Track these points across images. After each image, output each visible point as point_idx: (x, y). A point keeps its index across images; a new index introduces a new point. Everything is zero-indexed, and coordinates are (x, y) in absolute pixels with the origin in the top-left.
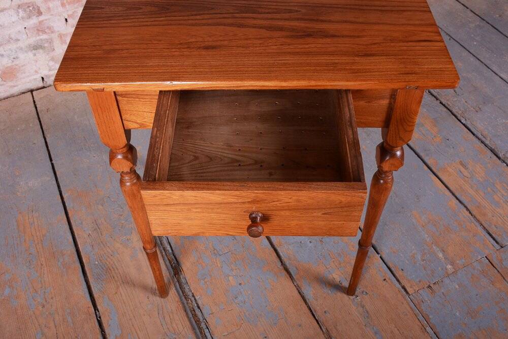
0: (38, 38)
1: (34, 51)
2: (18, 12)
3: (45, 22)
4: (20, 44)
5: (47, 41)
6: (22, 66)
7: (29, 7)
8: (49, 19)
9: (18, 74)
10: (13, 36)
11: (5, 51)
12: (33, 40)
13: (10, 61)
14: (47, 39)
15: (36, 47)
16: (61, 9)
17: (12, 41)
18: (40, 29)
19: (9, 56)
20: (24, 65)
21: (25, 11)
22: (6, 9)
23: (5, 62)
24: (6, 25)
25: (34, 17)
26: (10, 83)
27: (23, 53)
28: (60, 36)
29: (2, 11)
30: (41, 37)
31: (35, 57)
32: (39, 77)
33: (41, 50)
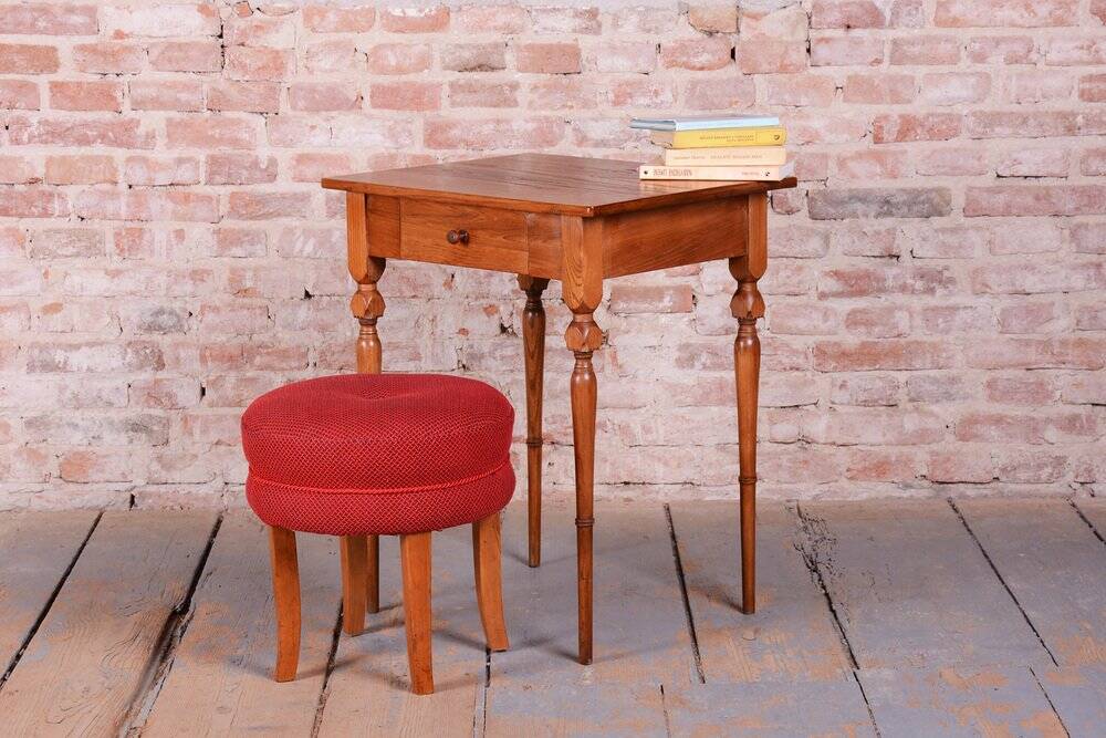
0: (146, 411)
1: (131, 433)
2: (126, 353)
3: (165, 382)
4: (113, 414)
5: (159, 420)
6: (105, 456)
7: (145, 348)
8: (173, 380)
9: (90, 471)
10: (104, 395)
11: (82, 419)
12: (135, 412)
13: (85, 442)
14: (160, 418)
15: (136, 427)
16: (197, 366)
17: (100, 404)
18: (154, 395)
19: (86, 431)
20: (107, 456)
21: (137, 352)
22: (107, 343)
23: (77, 439)
24: (100, 370)
25: (149, 369)
26: (72, 487)
27: (112, 431)
28: (185, 420)
29: (101, 344)
30: (151, 411)
31: (131, 446)
32: (126, 491)
33: (144, 435)
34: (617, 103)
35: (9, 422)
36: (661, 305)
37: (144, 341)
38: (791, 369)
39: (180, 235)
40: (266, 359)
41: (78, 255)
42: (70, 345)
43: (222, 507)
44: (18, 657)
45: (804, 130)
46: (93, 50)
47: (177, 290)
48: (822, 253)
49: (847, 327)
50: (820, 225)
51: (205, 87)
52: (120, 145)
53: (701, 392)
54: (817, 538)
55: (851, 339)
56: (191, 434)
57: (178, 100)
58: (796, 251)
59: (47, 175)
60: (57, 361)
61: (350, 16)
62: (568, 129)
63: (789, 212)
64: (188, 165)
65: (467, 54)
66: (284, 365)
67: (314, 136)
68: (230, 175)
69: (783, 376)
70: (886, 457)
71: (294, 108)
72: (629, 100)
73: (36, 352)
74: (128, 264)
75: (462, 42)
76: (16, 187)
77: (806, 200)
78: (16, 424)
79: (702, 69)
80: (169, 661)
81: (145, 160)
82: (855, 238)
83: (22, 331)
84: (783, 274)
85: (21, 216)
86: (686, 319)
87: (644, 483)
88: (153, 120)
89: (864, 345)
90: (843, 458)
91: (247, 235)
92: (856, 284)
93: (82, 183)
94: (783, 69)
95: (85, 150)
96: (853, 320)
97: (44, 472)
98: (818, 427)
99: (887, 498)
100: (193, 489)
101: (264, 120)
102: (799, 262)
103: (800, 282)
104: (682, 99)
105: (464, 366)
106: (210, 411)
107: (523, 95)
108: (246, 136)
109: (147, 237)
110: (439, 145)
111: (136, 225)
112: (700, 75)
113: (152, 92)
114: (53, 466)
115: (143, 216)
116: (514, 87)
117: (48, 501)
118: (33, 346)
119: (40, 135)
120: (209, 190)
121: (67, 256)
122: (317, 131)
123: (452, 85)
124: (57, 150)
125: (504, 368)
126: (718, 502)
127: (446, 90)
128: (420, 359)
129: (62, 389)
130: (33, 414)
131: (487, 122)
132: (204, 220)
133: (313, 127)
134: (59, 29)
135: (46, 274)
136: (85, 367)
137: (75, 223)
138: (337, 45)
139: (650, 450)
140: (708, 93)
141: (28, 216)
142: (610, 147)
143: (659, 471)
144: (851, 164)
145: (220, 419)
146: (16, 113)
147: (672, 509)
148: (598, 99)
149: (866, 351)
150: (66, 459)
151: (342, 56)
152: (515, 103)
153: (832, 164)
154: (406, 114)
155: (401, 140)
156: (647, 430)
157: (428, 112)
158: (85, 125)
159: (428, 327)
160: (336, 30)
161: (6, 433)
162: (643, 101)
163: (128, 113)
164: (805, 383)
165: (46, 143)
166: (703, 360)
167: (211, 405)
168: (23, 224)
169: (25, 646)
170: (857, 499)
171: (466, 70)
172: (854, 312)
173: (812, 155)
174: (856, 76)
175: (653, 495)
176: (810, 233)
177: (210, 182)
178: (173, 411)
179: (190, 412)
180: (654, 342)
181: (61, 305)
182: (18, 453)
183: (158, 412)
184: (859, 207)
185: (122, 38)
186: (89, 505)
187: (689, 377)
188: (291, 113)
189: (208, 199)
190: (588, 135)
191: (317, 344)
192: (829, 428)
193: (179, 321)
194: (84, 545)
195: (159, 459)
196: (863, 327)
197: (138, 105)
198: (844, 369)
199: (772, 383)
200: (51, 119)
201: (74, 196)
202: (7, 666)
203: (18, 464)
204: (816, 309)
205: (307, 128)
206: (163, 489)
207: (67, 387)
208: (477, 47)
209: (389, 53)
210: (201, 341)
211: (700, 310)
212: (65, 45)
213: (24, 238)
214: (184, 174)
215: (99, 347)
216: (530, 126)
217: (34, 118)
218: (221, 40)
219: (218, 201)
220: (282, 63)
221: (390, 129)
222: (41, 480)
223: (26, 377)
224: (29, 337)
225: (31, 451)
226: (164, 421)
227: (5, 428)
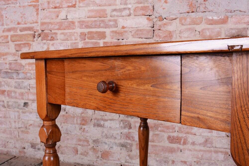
0: (126, 141)
1: (121, 147)
2: (120, 123)
3: (131, 133)
7: (126, 122)
8: (134, 132)
9: (110, 157)
10: (114, 135)
11: (108, 141)
12: (123, 141)
13: (108, 148)
14: (130, 143)
15: (123, 146)
17: (113, 137)
18: (128, 136)
19: (109, 145)
20: (114, 153)
21: (124, 123)
22: (115, 120)
23: (106, 147)
24: (113, 128)
25: (127, 129)
26: (105, 160)
27: (116, 146)
28: (137, 144)
30: (127, 141)
31: (121, 151)
32: (119, 163)
33: (125, 148)
35: (89, 140)
37: (126, 120)
40: (162, 129)
42: (105, 120)
46: (116, 32)
60: (101, 124)
61: (194, 19)
65: (234, 31)
66: (168, 131)
73: (96, 121)
75: (232, 27)
78: (91, 142)
83: (93, 115)
97: (97, 156)
105: (227, 136)
114: (99, 154)
117: (98, 164)
118: (95, 119)
128: (212, 133)
129: (103, 132)
130: (95, 139)
134: (107, 26)
136: (109, 127)
138: (190, 29)
150: (103, 152)
151: (191, 33)
160: (190, 24)
161: (88, 143)
178: (133, 142)
182: (90, 149)
183: (129, 141)
185: (124, 28)
195: (129, 156)
203: (90, 152)
206: (130, 164)
208: (238, 29)
209: (207, 31)
212: (108, 31)
215: (113, 121)
218: (153, 28)
220: (172, 35)
222: (96, 158)
223: (93, 128)
224: (94, 117)
225: (94, 149)
226: (131, 145)
227: (88, 141)
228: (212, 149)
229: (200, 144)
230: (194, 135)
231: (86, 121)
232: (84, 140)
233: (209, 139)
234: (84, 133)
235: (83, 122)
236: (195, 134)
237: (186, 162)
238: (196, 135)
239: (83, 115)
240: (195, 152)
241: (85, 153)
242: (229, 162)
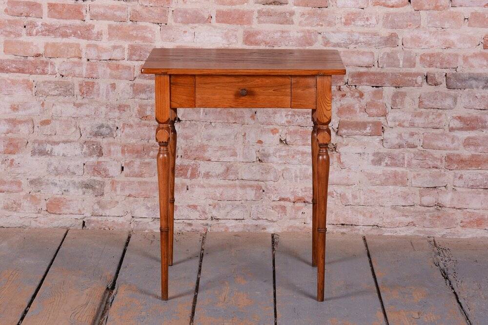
0: (93, 178)
1: (84, 189)
2: (83, 147)
3: (103, 163)
5: (99, 183)
6: (69, 201)
7: (93, 145)
8: (107, 162)
9: (62, 208)
10: (71, 169)
11: (59, 181)
12: (87, 178)
13: (60, 193)
14: (100, 182)
15: (87, 186)
16: (120, 155)
17: (68, 173)
18: (97, 169)
19: (61, 187)
20: (71, 200)
21: (89, 147)
22: (74, 141)
23: (56, 192)
24: (69, 156)
25: (95, 156)
26: (53, 216)
27: (74, 188)
28: (113, 183)
29: (70, 142)
30: (95, 178)
31: (84, 196)
32: (81, 219)
33: (91, 190)
34: (345, 24)
35: (21, 181)
36: (365, 132)
37: (93, 141)
38: (433, 167)
39: (113, 86)
41: (60, 95)
42: (54, 142)
43: (130, 229)
44: (26, 312)
45: (446, 41)
47: (111, 115)
48: (452, 107)
49: (464, 146)
50: (452, 92)
51: (129, 9)
52: (83, 38)
53: (384, 178)
54: (446, 259)
55: (466, 153)
56: (115, 190)
57: (115, 15)
58: (439, 105)
59: (45, 53)
60: (47, 150)
62: (320, 37)
63: (436, 85)
64: (119, 49)
67: (185, 36)
68: (140, 56)
69: (428, 171)
70: (483, 216)
71: (176, 21)
72: (353, 23)
73: (36, 145)
74: (86, 101)
76: (29, 58)
77: (445, 79)
78: (25, 182)
79: (393, 7)
80: (106, 317)
81: (96, 46)
82: (471, 99)
83: (29, 134)
84: (431, 117)
85: (31, 73)
86: (378, 139)
87: (352, 225)
88: (101, 26)
89: (473, 156)
90: (459, 216)
91: (148, 88)
92: (469, 124)
93: (63, 57)
94: (436, 8)
95: (65, 40)
96: (467, 143)
97: (38, 208)
98: (446, 199)
99: (482, 238)
100: (116, 219)
101: (159, 28)
102: (440, 111)
103: (440, 122)
104: (381, 22)
105: (259, 160)
106: (126, 179)
107: (296, 18)
108: (150, 35)
109: (96, 86)
110: (251, 43)
111: (90, 80)
112: (392, 10)
113: (102, 11)
114: (43, 205)
115: (95, 76)
116: (292, 14)
117: (40, 223)
118: (35, 141)
119: (42, 32)
120: (129, 63)
121: (54, 95)
122: (187, 34)
123: (259, 12)
124: (51, 39)
125: (280, 162)
126: (391, 237)
127: (256, 14)
128: (236, 156)
129: (49, 165)
130: (33, 177)
131: (277, 32)
132: (126, 79)
133: (185, 32)
135: (43, 104)
136: (61, 154)
137: (59, 78)
139: (357, 207)
140: (396, 20)
141: (35, 74)
142: (341, 47)
143: (360, 219)
144: (471, 60)
145: (131, 183)
146: (30, 19)
147: (367, 239)
148: (337, 21)
149: (474, 159)
150: (50, 201)
152: (292, 23)
153: (460, 60)
154: (234, 26)
155: (231, 40)
156: (355, 197)
157: (246, 26)
158: (66, 27)
159: (241, 138)
161: (19, 186)
162: (360, 23)
163: (88, 21)
164: (440, 175)
165: (45, 35)
166: (386, 161)
167: (126, 176)
168: (32, 78)
169: (29, 306)
170: (466, 237)
171: (267, 4)
172: (469, 138)
173: (449, 54)
174: (476, 12)
175: (356, 231)
176: (447, 96)
177: (130, 59)
178: (106, 179)
179: (115, 179)
180: (360, 151)
181: (50, 121)
182: (25, 198)
183: (99, 178)
184: (474, 83)
186: (62, 225)
187: (379, 170)
188: (174, 24)
189: (129, 68)
190: (330, 40)
191: (183, 146)
192: (452, 199)
193: (111, 132)
194: (59, 248)
195: (99, 203)
196: (473, 147)
197: (94, 17)
198: (462, 168)
199: (422, 175)
200: (47, 23)
201: (59, 64)
202: (20, 318)
203: (25, 202)
204: (448, 136)
205: (182, 32)
206: (100, 219)
207: (51, 164)
210: (122, 142)
211: (386, 135)
213: (32, 85)
214: (117, 54)
215: (69, 144)
216: (300, 35)
217: (39, 22)
219: (134, 69)
221: (226, 34)
222: (37, 212)
223: (31, 158)
224: (33, 137)
225: (32, 196)
226: (102, 183)
227: (19, 184)
228: (237, 182)
229: (218, 176)
230: (209, 162)
231: (17, 146)
232: (12, 182)
233: (232, 166)
234: (13, 169)
235: (11, 148)
236: (210, 160)
237: (197, 206)
238: (212, 160)
239: (10, 135)
240: (210, 189)
241: (15, 206)
242: (264, 203)
